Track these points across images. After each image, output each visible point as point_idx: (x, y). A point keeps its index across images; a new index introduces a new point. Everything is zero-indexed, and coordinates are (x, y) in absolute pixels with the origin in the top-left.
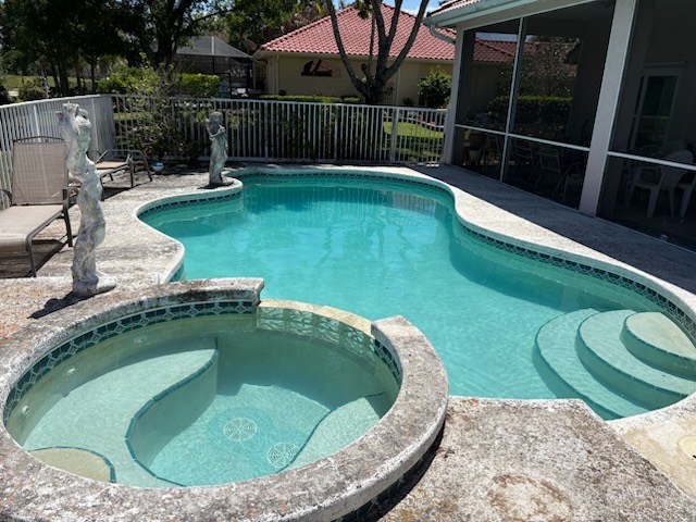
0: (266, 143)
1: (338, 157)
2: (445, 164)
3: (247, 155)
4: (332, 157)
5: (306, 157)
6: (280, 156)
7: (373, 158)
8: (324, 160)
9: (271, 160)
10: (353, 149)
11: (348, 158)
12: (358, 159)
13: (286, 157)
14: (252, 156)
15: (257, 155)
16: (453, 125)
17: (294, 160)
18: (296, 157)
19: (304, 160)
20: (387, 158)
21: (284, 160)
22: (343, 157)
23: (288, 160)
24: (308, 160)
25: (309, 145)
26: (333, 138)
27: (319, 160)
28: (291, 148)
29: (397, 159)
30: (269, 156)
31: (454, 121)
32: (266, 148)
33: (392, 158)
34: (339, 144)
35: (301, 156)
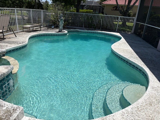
0: (84, 24)
1: (102, 29)
2: (132, 33)
3: (79, 27)
4: (100, 29)
5: (93, 28)
6: (87, 28)
7: (111, 30)
8: (98, 29)
9: (84, 28)
10: (106, 27)
11: (104, 29)
12: (107, 30)
13: (88, 28)
14: (80, 27)
15: (81, 27)
16: (136, 22)
17: (90, 29)
18: (91, 28)
19: (93, 29)
20: (115, 30)
21: (88, 29)
22: (103, 29)
23: (89, 29)
24: (94, 29)
25: (94, 25)
26: (101, 24)
27: (96, 29)
28: (89, 26)
29: (118, 31)
30: (84, 27)
31: (136, 21)
32: (83, 25)
33: (117, 30)
34: (102, 25)
35: (92, 28)
